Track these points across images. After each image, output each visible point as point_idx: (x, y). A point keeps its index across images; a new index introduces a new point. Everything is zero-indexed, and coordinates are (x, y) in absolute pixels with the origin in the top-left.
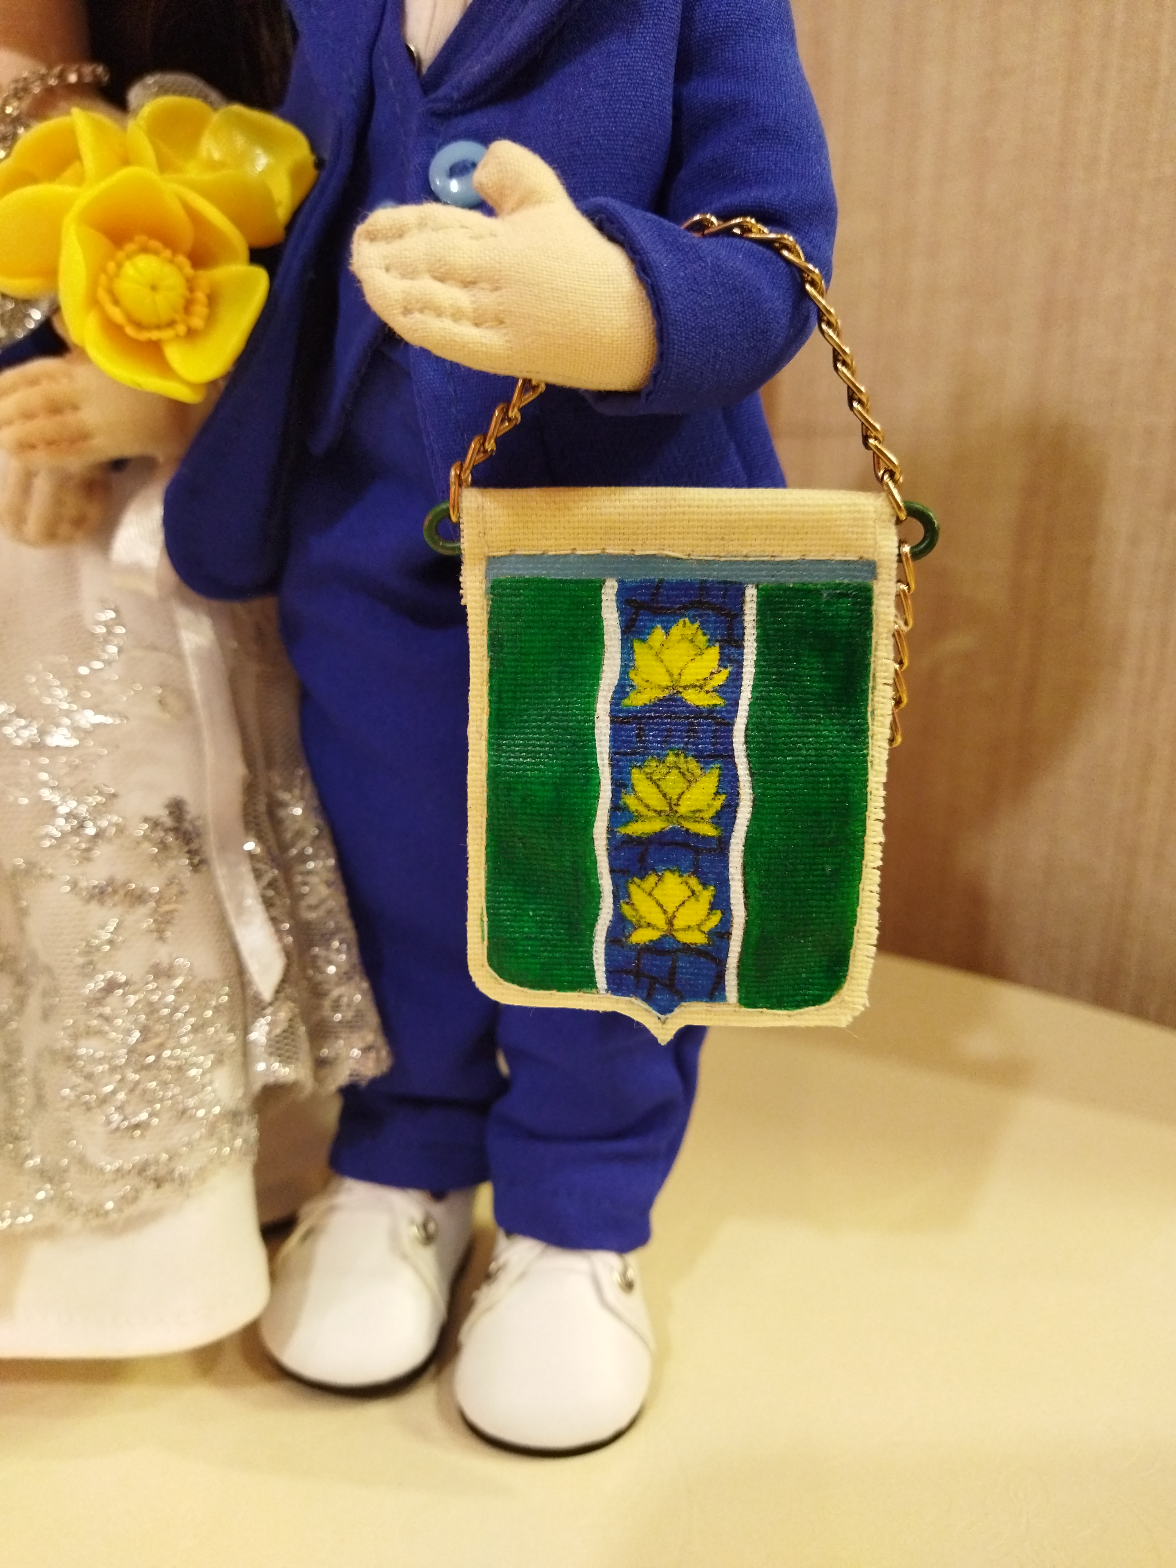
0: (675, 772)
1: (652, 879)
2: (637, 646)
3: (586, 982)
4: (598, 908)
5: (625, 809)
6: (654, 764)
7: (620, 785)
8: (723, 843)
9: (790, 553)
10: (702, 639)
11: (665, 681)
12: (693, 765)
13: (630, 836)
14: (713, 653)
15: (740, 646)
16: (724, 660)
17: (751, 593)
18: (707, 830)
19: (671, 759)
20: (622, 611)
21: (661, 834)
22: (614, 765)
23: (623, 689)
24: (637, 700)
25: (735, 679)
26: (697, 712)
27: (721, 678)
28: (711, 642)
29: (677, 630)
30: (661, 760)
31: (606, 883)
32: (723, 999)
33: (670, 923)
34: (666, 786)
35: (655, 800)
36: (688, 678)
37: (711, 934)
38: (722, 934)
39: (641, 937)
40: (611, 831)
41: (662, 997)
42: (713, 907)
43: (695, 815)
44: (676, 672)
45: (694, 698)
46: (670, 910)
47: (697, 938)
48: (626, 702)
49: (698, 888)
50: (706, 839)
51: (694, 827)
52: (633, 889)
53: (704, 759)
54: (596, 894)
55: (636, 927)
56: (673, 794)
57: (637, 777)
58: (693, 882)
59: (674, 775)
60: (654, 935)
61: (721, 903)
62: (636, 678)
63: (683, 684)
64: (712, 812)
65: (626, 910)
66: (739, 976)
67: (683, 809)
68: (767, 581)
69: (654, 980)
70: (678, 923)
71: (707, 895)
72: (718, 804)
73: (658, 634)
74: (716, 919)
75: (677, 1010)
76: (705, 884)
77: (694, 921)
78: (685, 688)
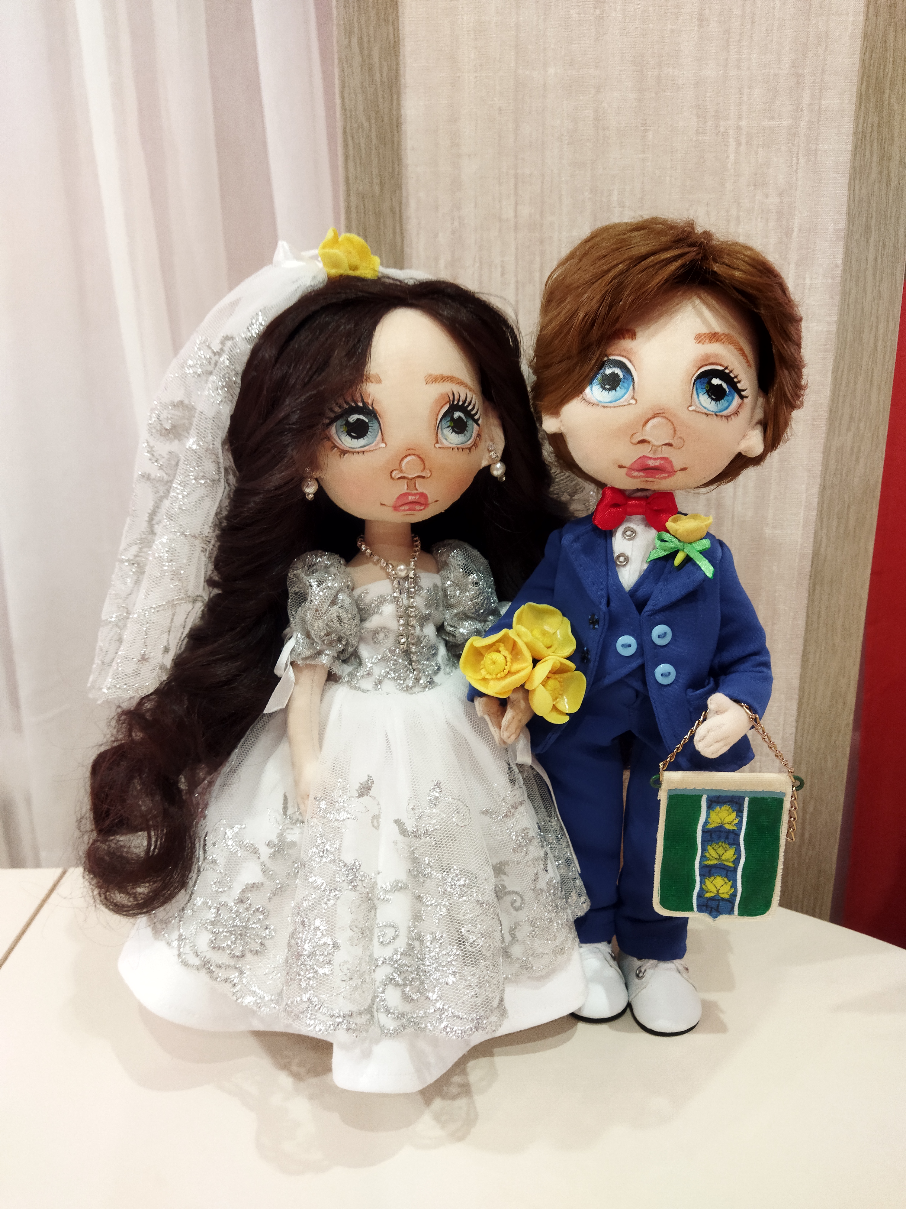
0: (721, 847)
1: (713, 878)
2: (711, 812)
3: (691, 909)
4: (695, 886)
5: (705, 856)
6: (715, 845)
7: (704, 850)
8: (735, 870)
9: (760, 789)
10: (731, 810)
11: (719, 821)
12: (727, 846)
13: (706, 865)
14: (734, 814)
15: (742, 812)
16: (737, 816)
17: (747, 799)
18: (731, 865)
19: (720, 844)
20: (707, 803)
21: (717, 864)
22: (702, 843)
23: (706, 823)
24: (710, 826)
25: (741, 822)
26: (729, 832)
27: (737, 821)
28: (733, 811)
29: (723, 808)
30: (717, 843)
31: (698, 878)
32: (733, 914)
33: (718, 891)
34: (718, 851)
35: (715, 855)
36: (726, 821)
37: (730, 895)
38: (734, 895)
39: (708, 895)
40: (700, 863)
41: (715, 913)
42: (731, 887)
43: (727, 860)
44: (723, 819)
45: (728, 827)
46: (718, 888)
47: (726, 896)
48: (707, 827)
49: (727, 881)
50: (730, 867)
51: (727, 864)
52: (706, 880)
53: (731, 844)
54: (694, 881)
55: (706, 892)
56: (721, 853)
57: (710, 848)
58: (726, 879)
59: (721, 848)
60: (712, 895)
61: (734, 886)
62: (710, 820)
63: (724, 822)
64: (732, 860)
65: (704, 887)
66: (739, 907)
67: (723, 858)
68: (752, 796)
69: (712, 908)
70: (720, 891)
71: (730, 884)
72: (734, 858)
73: (718, 809)
74: (732, 891)
75: (719, 917)
76: (729, 880)
77: (726, 891)
78: (725, 824)
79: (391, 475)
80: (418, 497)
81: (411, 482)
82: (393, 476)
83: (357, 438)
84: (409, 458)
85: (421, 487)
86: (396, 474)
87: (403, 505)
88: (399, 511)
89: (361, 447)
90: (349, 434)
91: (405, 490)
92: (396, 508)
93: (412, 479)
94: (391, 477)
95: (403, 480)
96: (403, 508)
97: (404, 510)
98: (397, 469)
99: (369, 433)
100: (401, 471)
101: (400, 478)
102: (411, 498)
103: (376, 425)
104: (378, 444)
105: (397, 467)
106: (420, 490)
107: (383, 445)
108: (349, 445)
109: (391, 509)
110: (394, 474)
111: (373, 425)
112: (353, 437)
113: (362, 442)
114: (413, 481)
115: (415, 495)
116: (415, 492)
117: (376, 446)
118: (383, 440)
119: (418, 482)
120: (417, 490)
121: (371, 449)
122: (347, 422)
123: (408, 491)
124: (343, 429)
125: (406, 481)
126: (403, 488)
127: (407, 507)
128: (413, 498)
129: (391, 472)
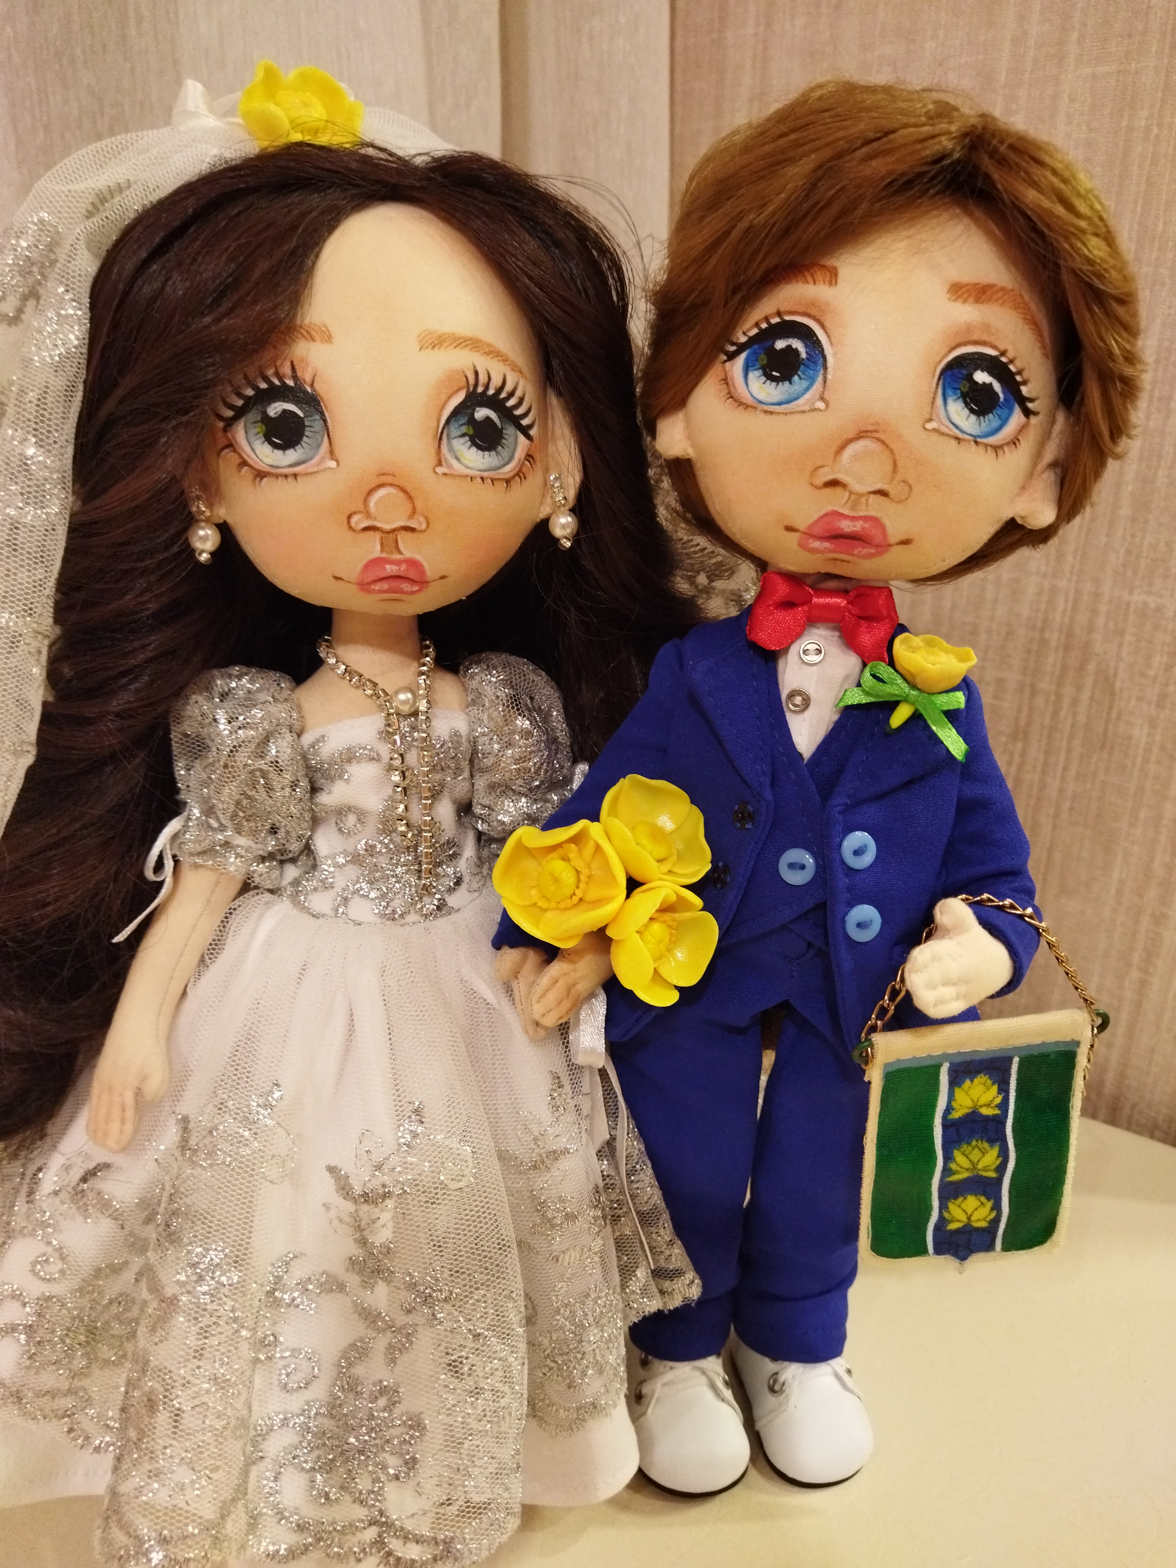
0: (976, 1149)
1: (961, 1199)
2: (956, 1090)
3: (923, 1253)
4: (930, 1215)
5: (950, 1168)
6: (966, 1147)
7: (947, 1157)
8: (999, 1181)
10: (989, 1082)
11: (969, 1103)
12: (985, 1145)
13: (951, 1181)
14: (995, 1088)
15: (1008, 1083)
16: (1000, 1091)
17: (1016, 1060)
18: (993, 1174)
19: (974, 1143)
20: (950, 1077)
21: (969, 1178)
22: (944, 1148)
23: (949, 1109)
24: (956, 1115)
25: (1006, 1101)
26: (987, 1118)
27: (999, 1100)
28: (994, 1083)
29: (976, 1081)
30: (969, 1143)
31: (936, 1203)
32: (994, 1250)
33: (969, 1218)
34: (971, 1157)
35: (966, 1163)
36: (982, 1101)
37: (990, 1222)
38: (996, 1222)
39: (953, 1226)
40: (941, 1180)
41: (963, 1253)
42: (992, 1209)
43: (986, 1169)
44: (976, 1100)
45: (985, 1111)
46: (970, 1213)
47: (983, 1224)
48: (950, 1117)
49: (985, 1201)
50: (990, 1178)
51: (984, 1174)
52: (950, 1204)
53: (991, 1142)
54: (929, 1208)
55: (950, 1222)
56: (975, 1159)
57: (957, 1154)
58: (983, 1199)
59: (976, 1151)
60: (960, 1225)
61: (997, 1207)
62: (955, 1105)
63: (980, 1103)
64: (994, 1166)
65: (946, 1215)
66: (1003, 1238)
67: (980, 1166)
68: (1025, 1053)
69: (959, 1246)
70: (973, 1218)
71: (989, 1204)
72: (998, 1162)
73: (968, 1083)
74: (994, 1214)
75: (969, 1259)
76: (988, 1199)
77: (982, 1216)
78: (980, 1107)
79: (349, 522)
80: (403, 567)
81: (390, 538)
82: (353, 525)
83: (284, 447)
84: (382, 492)
85: (409, 548)
86: (359, 521)
87: (375, 581)
88: (369, 591)
89: (291, 466)
90: (268, 439)
91: (376, 551)
92: (364, 586)
93: (388, 532)
94: (350, 527)
95: (372, 533)
96: (377, 587)
97: (381, 592)
98: (360, 512)
99: (305, 439)
100: (368, 515)
101: (366, 529)
102: (390, 569)
103: (318, 425)
104: (322, 460)
105: (360, 506)
106: (408, 554)
107: (333, 464)
108: (269, 461)
109: (354, 588)
110: (354, 519)
111: (314, 424)
112: (276, 446)
113: (292, 455)
114: (393, 536)
115: (398, 563)
116: (398, 557)
117: (318, 464)
118: (332, 454)
119: (404, 540)
120: (400, 553)
121: (310, 470)
122: (265, 413)
123: (384, 555)
124: (260, 428)
125: (377, 535)
126: (373, 547)
127: (385, 586)
128: (394, 568)
129: (349, 517)
